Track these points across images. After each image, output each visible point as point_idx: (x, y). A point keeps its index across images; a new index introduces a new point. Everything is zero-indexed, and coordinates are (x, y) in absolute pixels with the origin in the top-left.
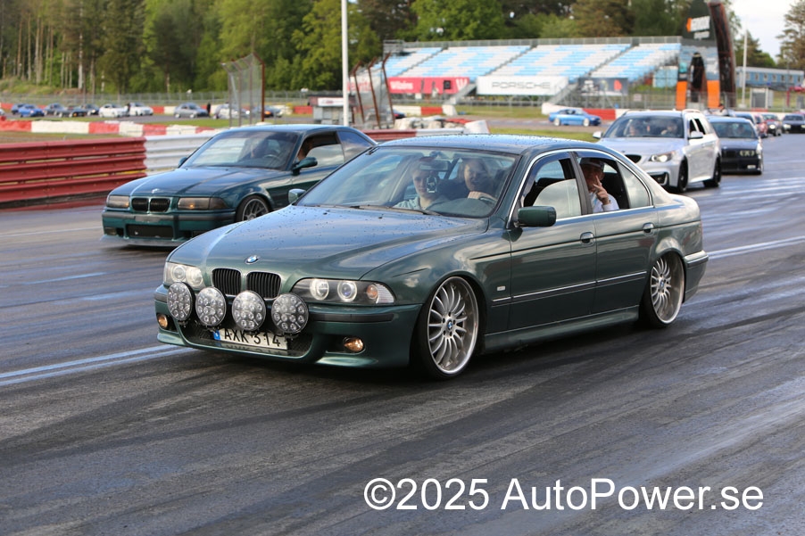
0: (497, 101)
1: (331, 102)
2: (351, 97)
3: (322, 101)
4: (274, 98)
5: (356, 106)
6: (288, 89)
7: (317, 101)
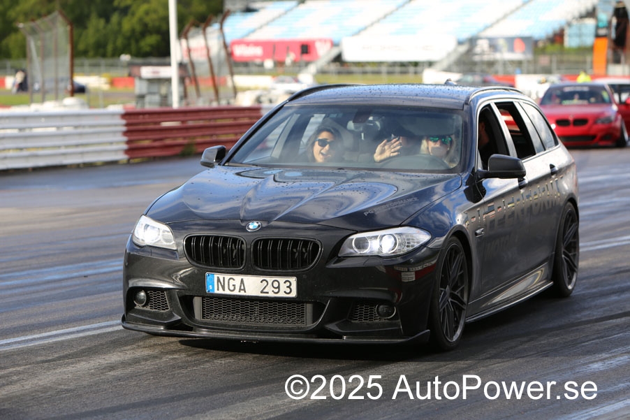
0: (368, 68)
1: (157, 72)
2: (182, 66)
3: (147, 72)
4: (87, 68)
5: (189, 77)
6: (104, 56)
7: (139, 72)
